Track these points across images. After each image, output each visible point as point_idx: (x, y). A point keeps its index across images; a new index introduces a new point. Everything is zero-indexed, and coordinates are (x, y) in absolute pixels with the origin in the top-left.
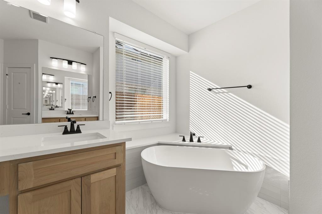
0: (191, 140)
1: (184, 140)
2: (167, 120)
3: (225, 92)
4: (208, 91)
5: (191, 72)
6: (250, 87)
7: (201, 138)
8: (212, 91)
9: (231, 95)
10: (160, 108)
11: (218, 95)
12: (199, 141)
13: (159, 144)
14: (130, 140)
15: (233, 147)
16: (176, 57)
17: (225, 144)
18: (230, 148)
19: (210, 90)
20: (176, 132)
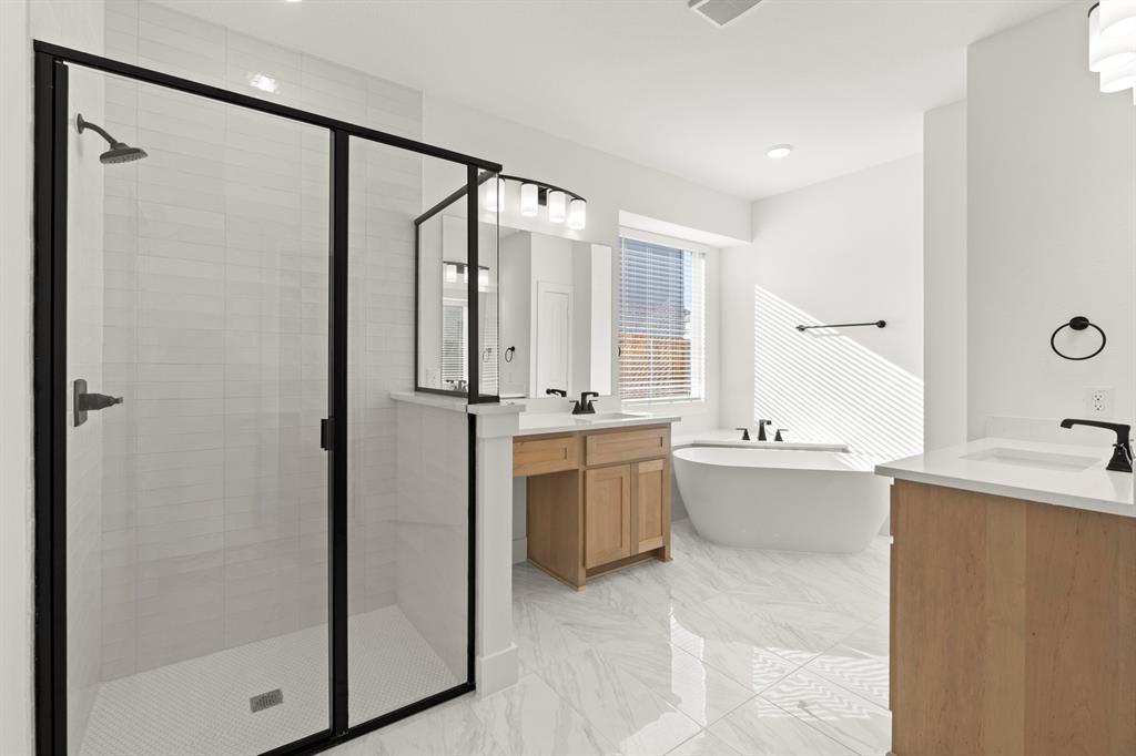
0: (762, 437)
1: (746, 437)
2: (699, 399)
3: (835, 335)
4: (797, 331)
5: (757, 287)
6: (882, 324)
7: (783, 435)
8: (805, 332)
9: (846, 340)
10: (681, 371)
11: (818, 340)
12: (778, 438)
13: (694, 445)
14: (679, 419)
15: (850, 448)
16: (720, 251)
17: (834, 443)
18: (845, 450)
19: (801, 329)
20: (721, 426)
